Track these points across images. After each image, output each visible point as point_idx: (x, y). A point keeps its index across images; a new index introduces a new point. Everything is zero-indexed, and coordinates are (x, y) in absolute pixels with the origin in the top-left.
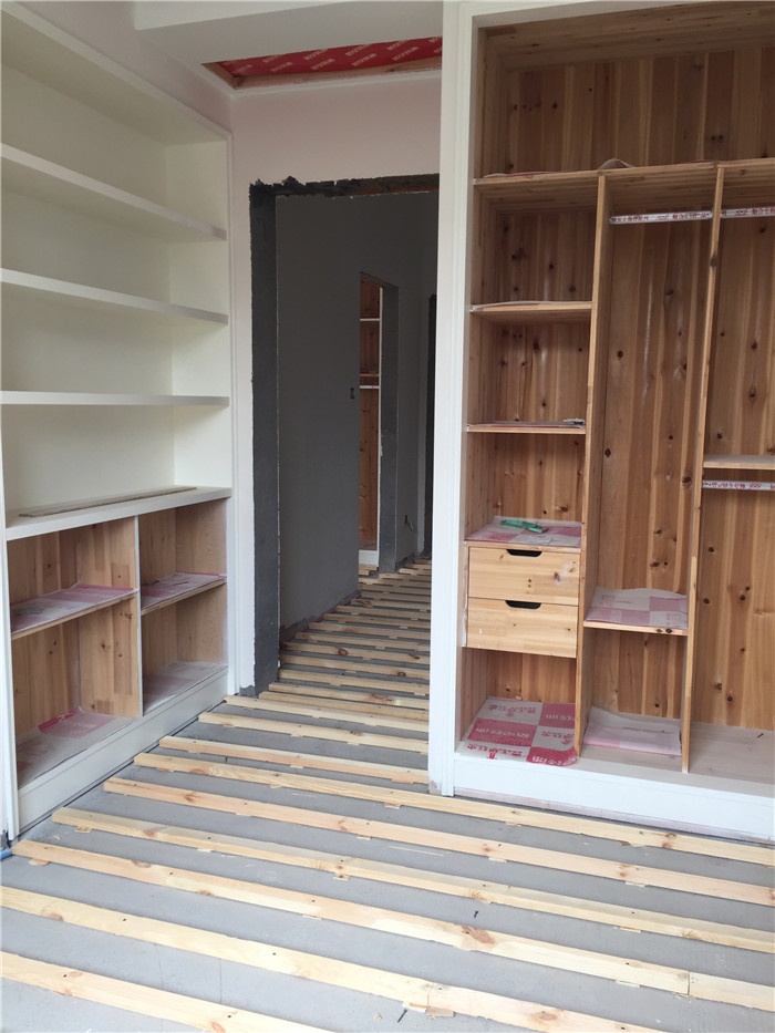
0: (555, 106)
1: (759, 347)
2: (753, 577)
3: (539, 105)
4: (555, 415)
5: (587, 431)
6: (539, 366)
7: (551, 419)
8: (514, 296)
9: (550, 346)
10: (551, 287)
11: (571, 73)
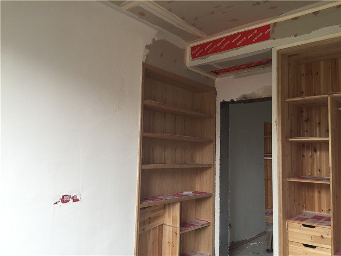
0: (317, 73)
3: (311, 73)
4: (324, 175)
5: (331, 183)
6: (317, 158)
7: (322, 176)
8: (306, 133)
9: (320, 151)
10: (320, 130)
11: (322, 63)
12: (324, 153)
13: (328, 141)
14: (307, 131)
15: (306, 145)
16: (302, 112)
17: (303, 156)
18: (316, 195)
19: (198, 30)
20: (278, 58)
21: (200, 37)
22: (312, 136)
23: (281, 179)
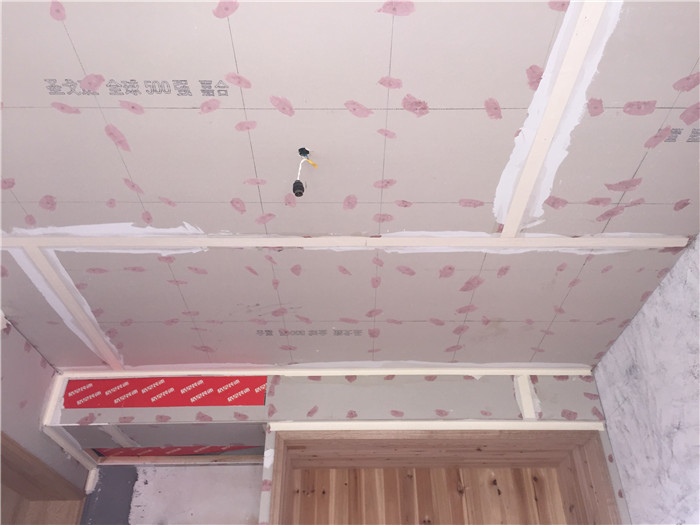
0: (324, 493)
3: (313, 491)
11: (333, 473)
19: (113, 346)
21: (105, 363)
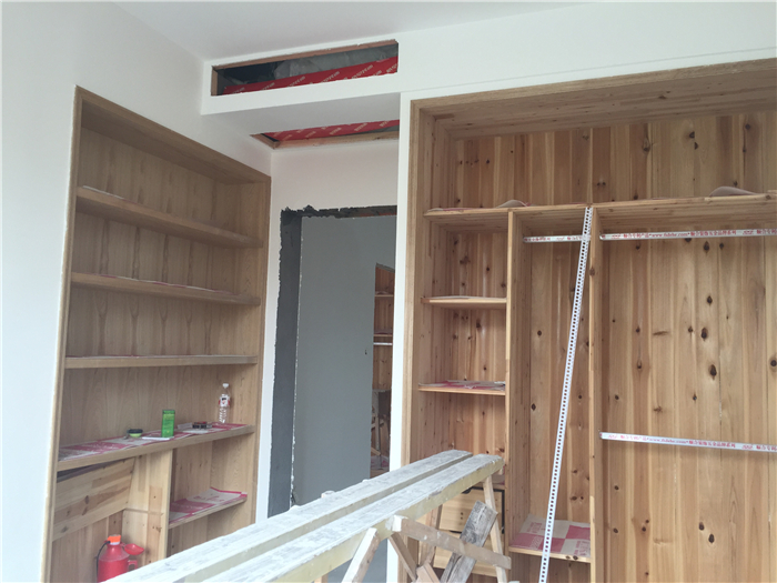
0: (488, 162)
1: (641, 331)
2: (651, 512)
3: (477, 161)
4: (492, 377)
5: (506, 393)
6: (480, 340)
7: (490, 380)
8: (461, 289)
9: (488, 325)
10: (489, 283)
11: (498, 141)
12: (495, 333)
13: (505, 305)
14: (463, 284)
15: (460, 315)
16: (456, 243)
17: (455, 337)
18: (477, 420)
20: (412, 118)
22: (472, 294)
23: (410, 388)
